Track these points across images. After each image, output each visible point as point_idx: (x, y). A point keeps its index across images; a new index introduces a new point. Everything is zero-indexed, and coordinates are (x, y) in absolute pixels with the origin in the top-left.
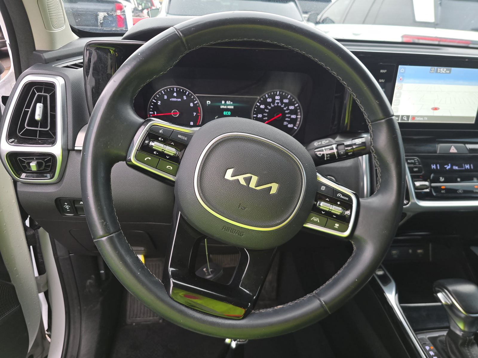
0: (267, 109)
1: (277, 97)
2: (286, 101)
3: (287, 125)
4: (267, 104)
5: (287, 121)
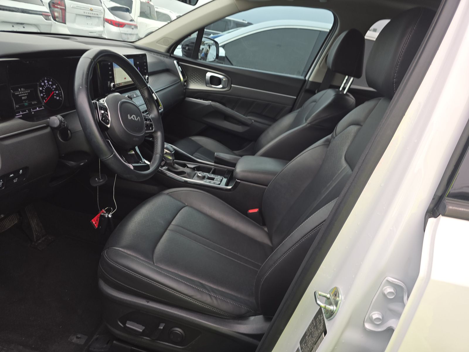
0: (44, 90)
1: (46, 82)
2: (50, 83)
3: (56, 98)
4: (43, 87)
5: (55, 95)
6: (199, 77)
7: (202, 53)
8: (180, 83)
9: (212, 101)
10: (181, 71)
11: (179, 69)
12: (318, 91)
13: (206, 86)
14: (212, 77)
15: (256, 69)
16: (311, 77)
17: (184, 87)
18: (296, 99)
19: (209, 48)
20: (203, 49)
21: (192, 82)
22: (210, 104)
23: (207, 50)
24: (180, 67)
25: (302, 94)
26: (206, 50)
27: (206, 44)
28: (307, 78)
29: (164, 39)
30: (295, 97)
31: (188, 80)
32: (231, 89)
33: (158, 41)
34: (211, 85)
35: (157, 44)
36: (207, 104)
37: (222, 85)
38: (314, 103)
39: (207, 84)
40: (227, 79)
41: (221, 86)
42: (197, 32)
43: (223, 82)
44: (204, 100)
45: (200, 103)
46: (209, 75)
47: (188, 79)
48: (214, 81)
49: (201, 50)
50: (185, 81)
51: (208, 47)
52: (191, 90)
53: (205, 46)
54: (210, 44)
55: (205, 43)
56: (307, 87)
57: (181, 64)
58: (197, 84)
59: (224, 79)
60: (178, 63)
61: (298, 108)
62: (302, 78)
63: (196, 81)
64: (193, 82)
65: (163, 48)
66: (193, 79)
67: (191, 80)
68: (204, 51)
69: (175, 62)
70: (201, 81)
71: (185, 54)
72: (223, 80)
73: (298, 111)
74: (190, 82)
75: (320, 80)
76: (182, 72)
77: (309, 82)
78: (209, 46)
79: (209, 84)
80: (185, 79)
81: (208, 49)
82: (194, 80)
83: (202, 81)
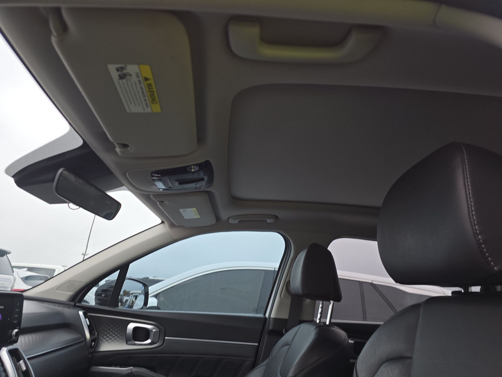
6: (117, 332)
7: (125, 305)
8: (83, 344)
9: (134, 366)
10: (88, 325)
11: (85, 322)
12: (286, 331)
13: (127, 343)
14: (135, 329)
15: (199, 311)
16: (272, 313)
17: (91, 350)
18: (258, 346)
19: (136, 299)
20: (127, 301)
21: (104, 340)
22: (130, 371)
23: (133, 301)
24: (87, 319)
25: (266, 338)
26: (131, 301)
27: (133, 294)
28: (267, 315)
29: (69, 283)
30: (257, 344)
31: (98, 338)
32: (164, 344)
33: (59, 288)
34: (134, 342)
35: (57, 291)
36: (125, 373)
37: (151, 339)
38: (286, 348)
39: (127, 341)
40: (158, 330)
41: (149, 341)
42: (118, 272)
43: (152, 335)
44: (121, 367)
45: (115, 372)
46: (131, 326)
47: (100, 337)
48: (139, 334)
49: (124, 302)
50: (93, 340)
51: (134, 298)
52: (101, 353)
53: (130, 297)
54: (137, 294)
55: (130, 293)
56: (271, 327)
57: (89, 315)
58: (112, 343)
59: (154, 330)
60: (84, 314)
61: (264, 360)
62: (261, 315)
63: (110, 339)
64: (107, 341)
65: (65, 296)
66: (106, 335)
67: (103, 337)
68: (128, 303)
69: (81, 313)
70: (118, 337)
71: (99, 302)
72: (152, 331)
73: (265, 363)
74: (102, 341)
75: (285, 315)
76: (89, 327)
77: (271, 319)
78: (136, 297)
79: (130, 340)
80: (93, 337)
81: (134, 299)
82: (108, 337)
83: (121, 337)
